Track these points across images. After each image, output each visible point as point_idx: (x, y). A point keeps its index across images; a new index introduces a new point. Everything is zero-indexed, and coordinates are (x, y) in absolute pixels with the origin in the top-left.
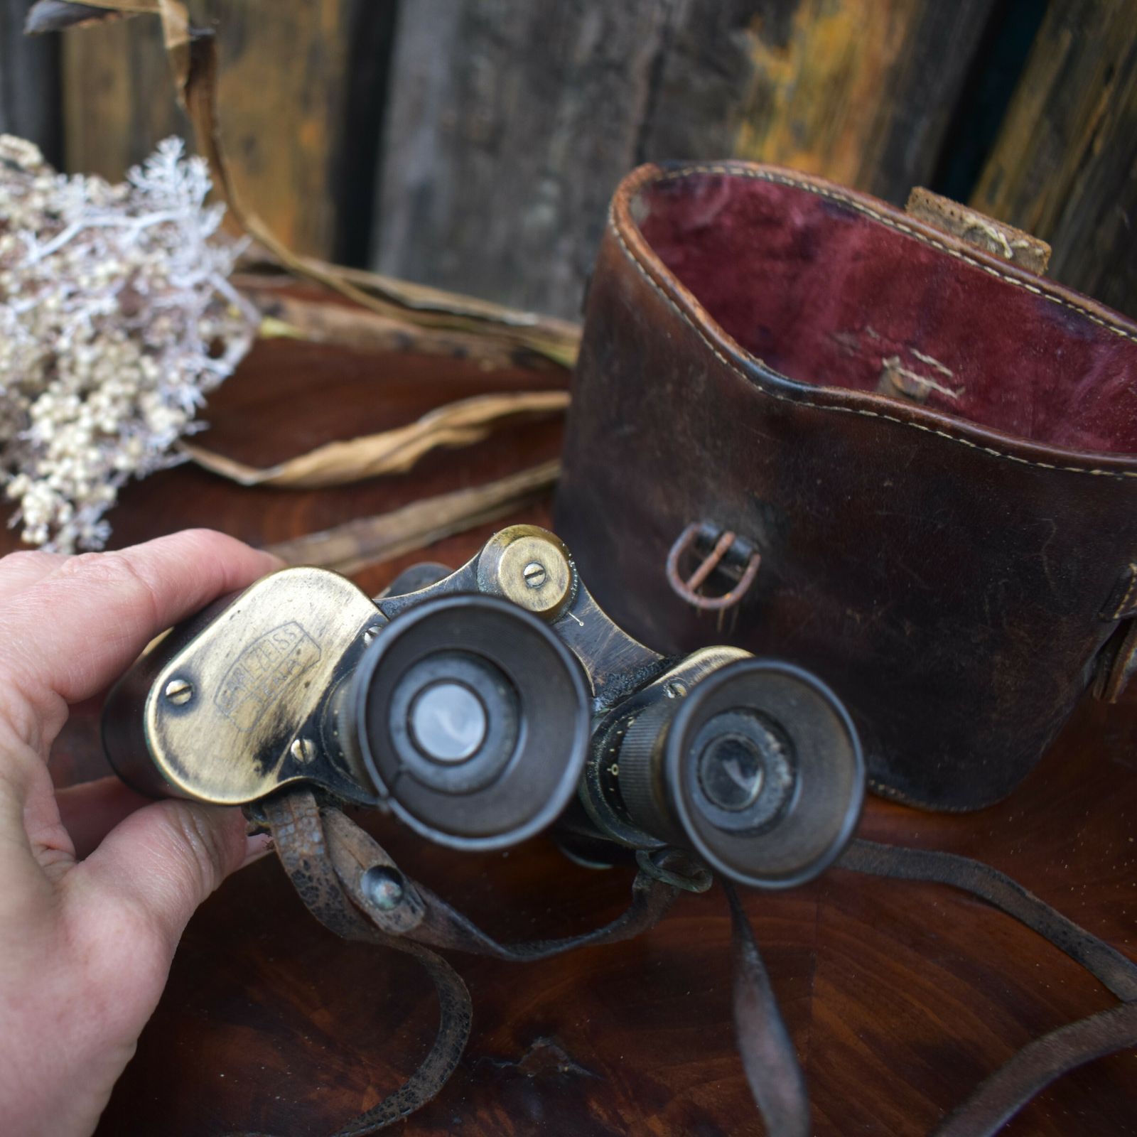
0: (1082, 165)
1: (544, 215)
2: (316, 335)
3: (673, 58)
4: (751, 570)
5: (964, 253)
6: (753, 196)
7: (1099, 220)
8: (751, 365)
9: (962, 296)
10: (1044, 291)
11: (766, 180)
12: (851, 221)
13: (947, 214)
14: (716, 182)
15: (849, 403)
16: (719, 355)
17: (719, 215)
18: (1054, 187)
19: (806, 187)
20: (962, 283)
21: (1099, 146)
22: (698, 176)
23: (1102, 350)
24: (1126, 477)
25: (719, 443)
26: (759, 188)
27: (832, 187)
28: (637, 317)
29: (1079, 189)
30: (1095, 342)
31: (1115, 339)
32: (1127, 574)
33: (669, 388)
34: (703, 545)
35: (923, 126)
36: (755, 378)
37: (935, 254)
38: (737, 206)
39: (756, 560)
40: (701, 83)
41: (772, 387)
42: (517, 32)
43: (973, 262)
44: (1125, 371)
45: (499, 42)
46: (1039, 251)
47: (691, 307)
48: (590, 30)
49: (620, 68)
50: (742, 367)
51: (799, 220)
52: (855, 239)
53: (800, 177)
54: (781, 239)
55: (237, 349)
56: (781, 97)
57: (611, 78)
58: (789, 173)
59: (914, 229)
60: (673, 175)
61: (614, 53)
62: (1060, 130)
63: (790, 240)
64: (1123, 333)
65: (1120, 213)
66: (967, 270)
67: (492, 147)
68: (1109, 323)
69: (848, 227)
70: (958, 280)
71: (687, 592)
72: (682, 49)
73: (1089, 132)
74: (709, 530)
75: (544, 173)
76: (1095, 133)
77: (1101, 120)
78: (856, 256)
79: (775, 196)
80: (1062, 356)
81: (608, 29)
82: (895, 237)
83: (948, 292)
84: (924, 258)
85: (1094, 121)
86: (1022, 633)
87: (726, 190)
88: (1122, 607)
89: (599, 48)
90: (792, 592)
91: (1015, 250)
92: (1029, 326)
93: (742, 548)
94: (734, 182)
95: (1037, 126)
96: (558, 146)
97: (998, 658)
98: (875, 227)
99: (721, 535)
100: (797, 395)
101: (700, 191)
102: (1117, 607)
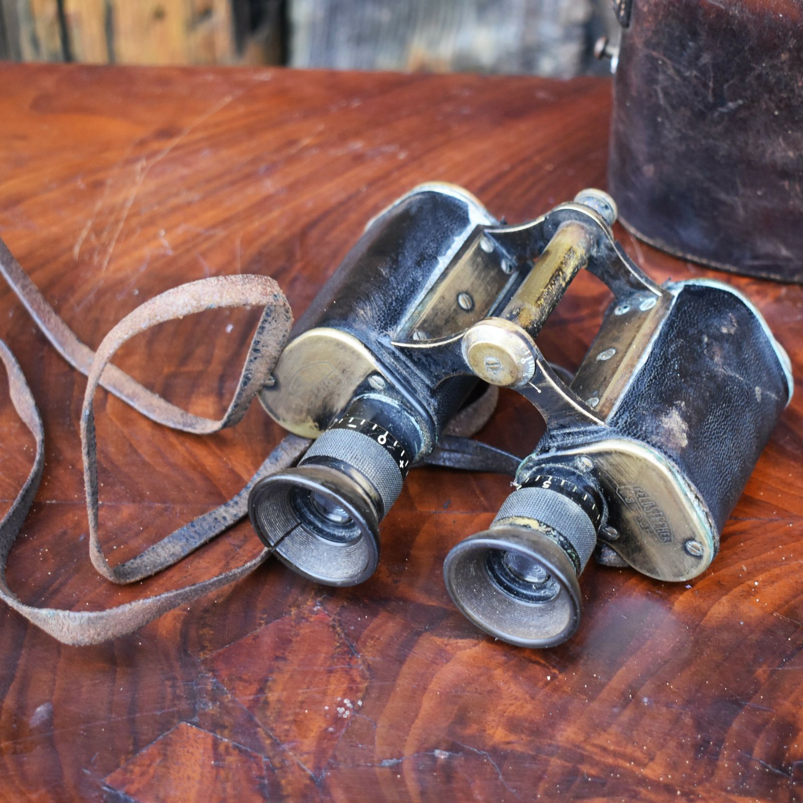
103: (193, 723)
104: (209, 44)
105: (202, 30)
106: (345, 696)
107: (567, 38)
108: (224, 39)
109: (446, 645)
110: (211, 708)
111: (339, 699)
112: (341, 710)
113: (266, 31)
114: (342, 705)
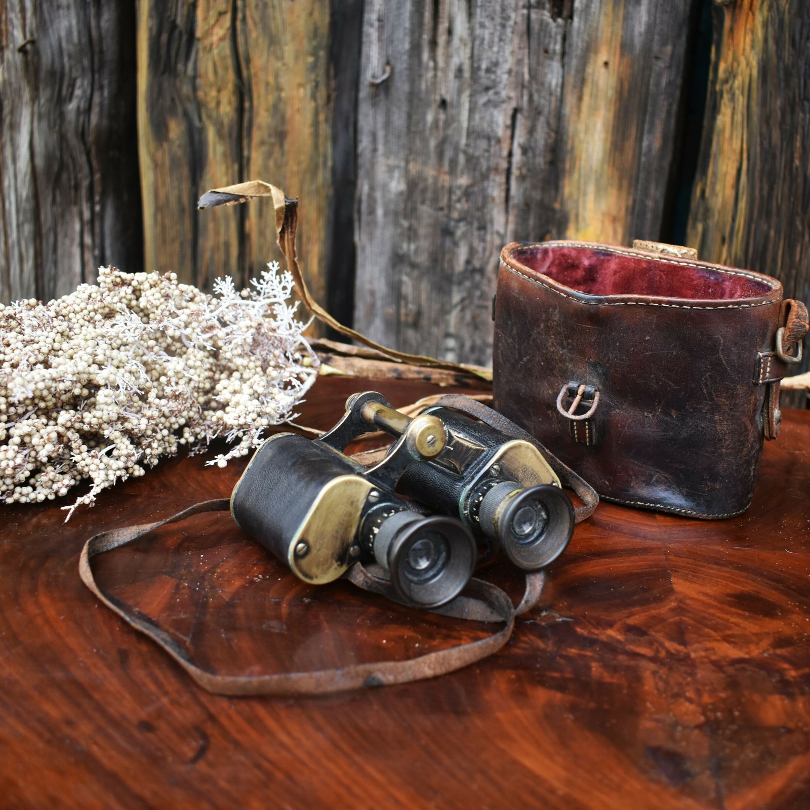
2: (351, 373)
4: (596, 399)
5: (661, 258)
6: (563, 255)
8: (577, 293)
9: (664, 277)
10: (698, 265)
11: (569, 248)
12: (609, 258)
13: (650, 248)
14: (546, 251)
15: (623, 300)
16: (562, 294)
17: (549, 267)
19: (586, 246)
20: (663, 271)
22: (537, 249)
23: (727, 283)
24: (743, 308)
25: (570, 341)
26: (566, 251)
27: (598, 245)
28: (521, 299)
30: (724, 281)
31: (731, 277)
32: (758, 357)
33: (542, 326)
34: (572, 393)
36: (579, 299)
37: (649, 262)
38: (557, 262)
39: (597, 394)
41: (589, 300)
42: (423, 259)
43: (665, 261)
44: (739, 290)
45: (413, 266)
46: (692, 253)
47: (546, 280)
48: (462, 254)
49: (481, 271)
50: (572, 295)
51: (586, 262)
52: (613, 265)
53: (583, 243)
54: (580, 274)
55: (310, 381)
57: (478, 277)
58: (578, 242)
59: (638, 254)
60: (525, 248)
61: (477, 264)
63: (584, 273)
64: (733, 273)
66: (665, 265)
67: (416, 325)
68: (727, 271)
69: (608, 260)
70: (661, 271)
71: (569, 415)
74: (573, 384)
75: (448, 335)
78: (615, 273)
79: (574, 254)
80: (712, 292)
81: (472, 251)
82: (629, 260)
83: (658, 278)
84: (644, 265)
86: (723, 400)
87: (551, 254)
88: (761, 376)
89: (468, 262)
90: (618, 411)
91: (682, 254)
92: (695, 282)
93: (590, 389)
94: (554, 250)
96: (453, 317)
97: (717, 417)
98: (620, 257)
99: (579, 386)
100: (600, 301)
101: (539, 256)
102: (759, 376)
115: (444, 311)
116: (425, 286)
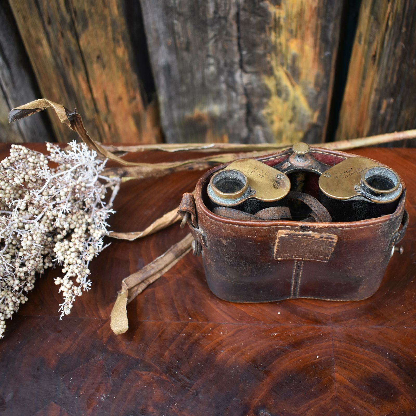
0: (386, 29)
1: (212, 69)
3: (242, 13)
7: (395, 46)
18: (379, 37)
21: (390, 23)
29: (387, 37)
35: (332, 26)
40: (254, 20)
42: (185, 9)
45: (180, 14)
48: (211, 7)
49: (225, 18)
56: (282, 22)
57: (223, 22)
61: (221, 14)
62: (376, 19)
65: (401, 44)
67: (187, 49)
72: (244, 10)
73: (386, 19)
75: (208, 56)
76: (388, 19)
77: (389, 14)
81: (217, 7)
85: (387, 16)
89: (215, 12)
95: (369, 18)
96: (211, 45)
103: (55, 402)
104: (136, 107)
105: (134, 103)
106: (104, 393)
107: (241, 108)
108: (140, 106)
109: (140, 373)
110: (61, 396)
111: (102, 394)
112: (102, 398)
113: (153, 103)
114: (102, 396)
115: (204, 42)
116: (189, 26)
